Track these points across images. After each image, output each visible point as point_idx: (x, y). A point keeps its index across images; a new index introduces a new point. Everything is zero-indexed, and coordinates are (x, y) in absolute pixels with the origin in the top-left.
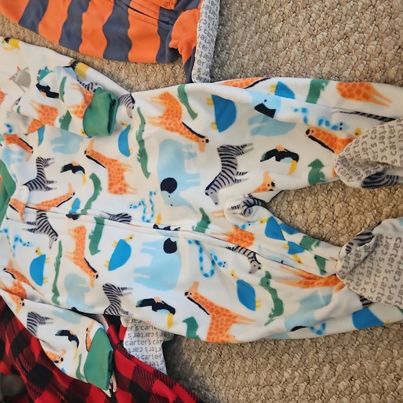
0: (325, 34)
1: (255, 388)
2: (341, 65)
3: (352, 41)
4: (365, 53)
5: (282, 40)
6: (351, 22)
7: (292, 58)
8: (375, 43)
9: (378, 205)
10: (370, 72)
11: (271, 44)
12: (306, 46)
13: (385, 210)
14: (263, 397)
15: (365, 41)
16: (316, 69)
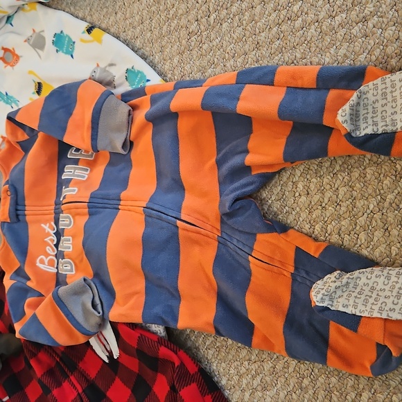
0: (344, 16)
1: (246, 363)
2: (357, 49)
3: (370, 25)
4: (382, 38)
5: (300, 19)
6: (371, 5)
7: (309, 39)
8: (394, 28)
9: (382, 191)
10: (386, 57)
11: (289, 22)
12: (324, 27)
13: (389, 196)
14: (253, 372)
15: (384, 26)
16: (332, 50)
